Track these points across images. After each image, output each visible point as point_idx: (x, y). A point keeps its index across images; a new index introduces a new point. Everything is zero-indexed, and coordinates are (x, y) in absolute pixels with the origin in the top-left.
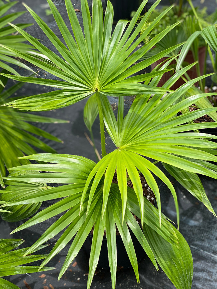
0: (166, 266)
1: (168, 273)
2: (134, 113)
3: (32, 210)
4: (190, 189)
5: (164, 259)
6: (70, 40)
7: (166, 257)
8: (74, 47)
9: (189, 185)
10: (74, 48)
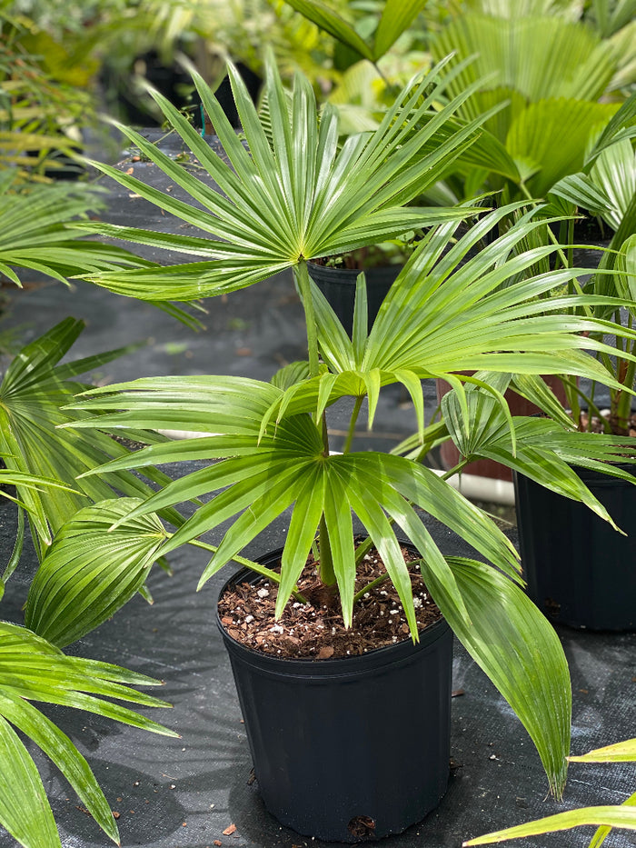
0: (491, 658)
1: (499, 679)
2: (395, 305)
3: (123, 588)
4: (548, 482)
5: (486, 641)
6: (239, 157)
7: (491, 635)
8: (250, 171)
9: (544, 473)
10: (247, 172)
